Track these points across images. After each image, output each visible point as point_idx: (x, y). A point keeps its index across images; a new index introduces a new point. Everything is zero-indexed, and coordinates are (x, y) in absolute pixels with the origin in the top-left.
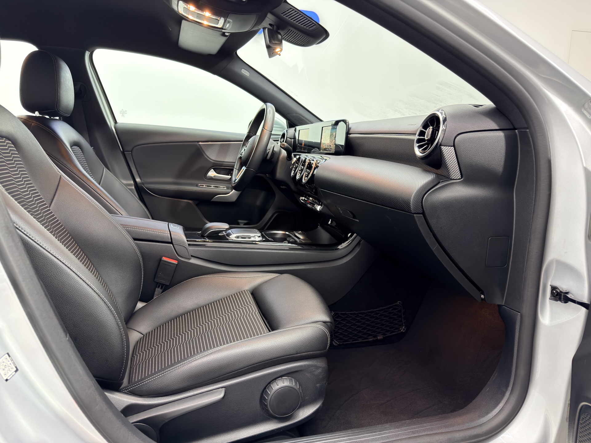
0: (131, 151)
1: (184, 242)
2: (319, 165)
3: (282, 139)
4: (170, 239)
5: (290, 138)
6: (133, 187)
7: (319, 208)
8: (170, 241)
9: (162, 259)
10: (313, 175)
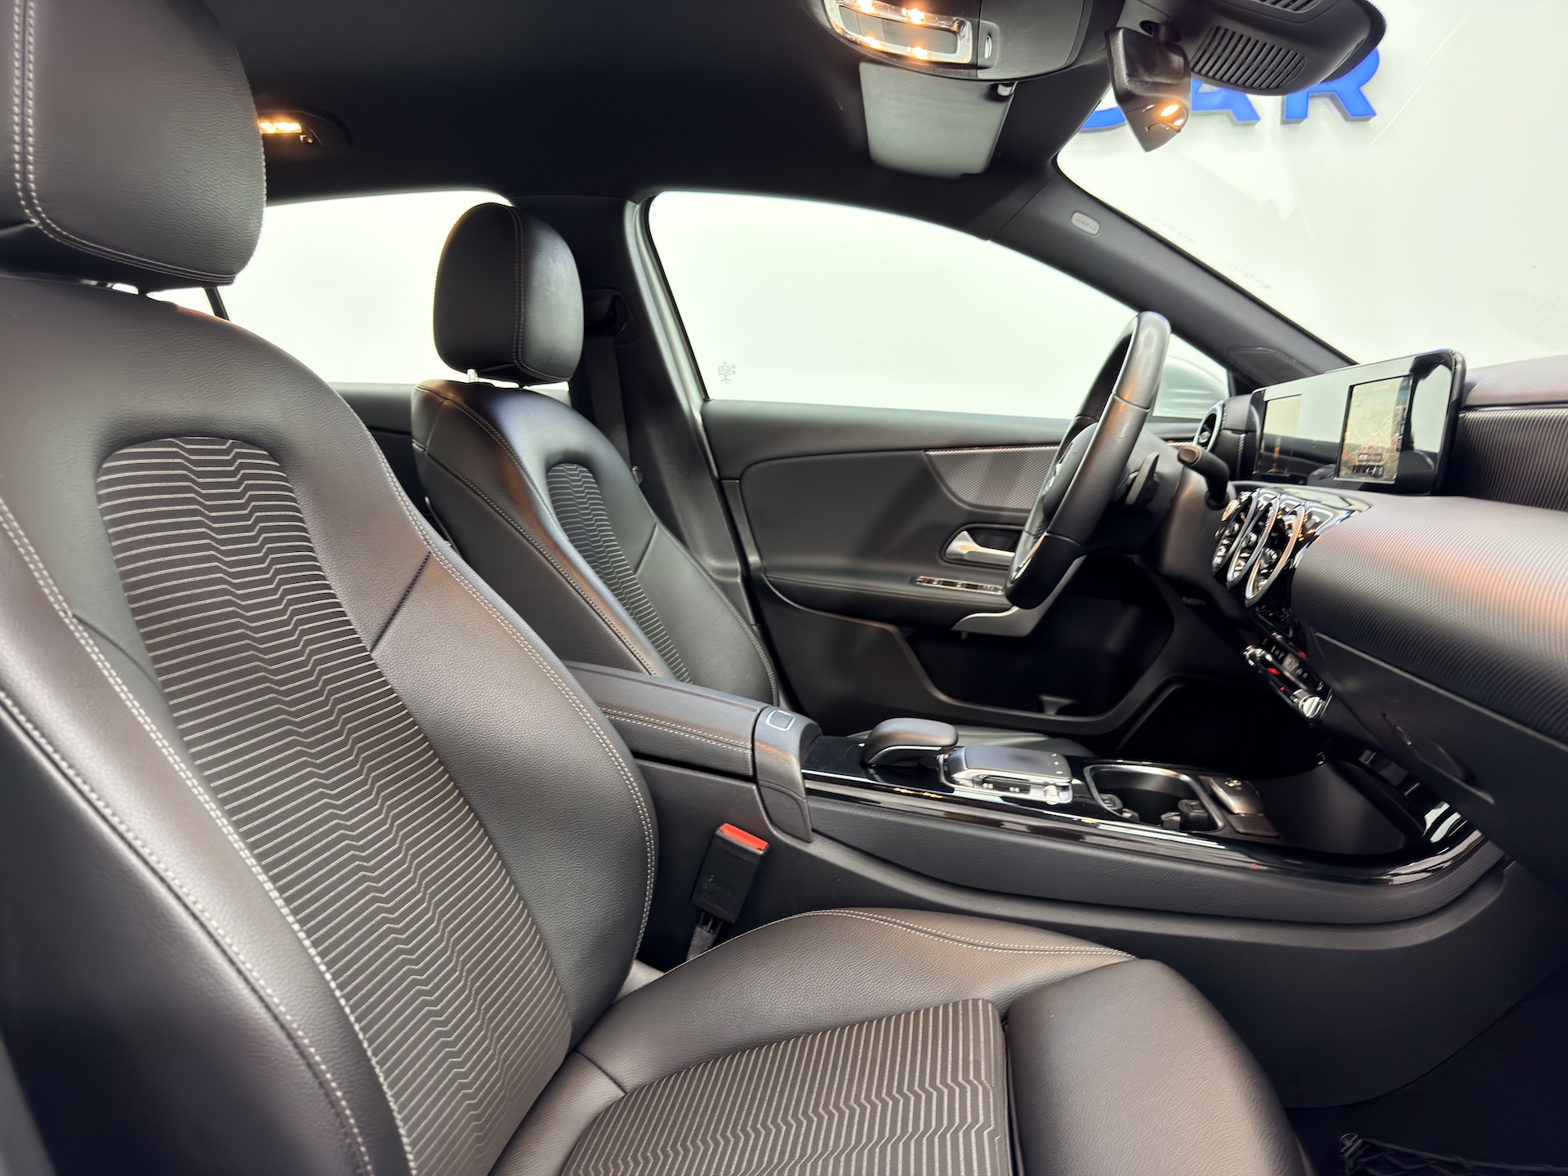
0: (738, 477)
1: (791, 781)
2: (1318, 531)
3: (1206, 434)
4: (750, 766)
5: (1234, 431)
6: (739, 580)
7: (1309, 706)
8: (751, 773)
9: (718, 832)
10: (1288, 572)
